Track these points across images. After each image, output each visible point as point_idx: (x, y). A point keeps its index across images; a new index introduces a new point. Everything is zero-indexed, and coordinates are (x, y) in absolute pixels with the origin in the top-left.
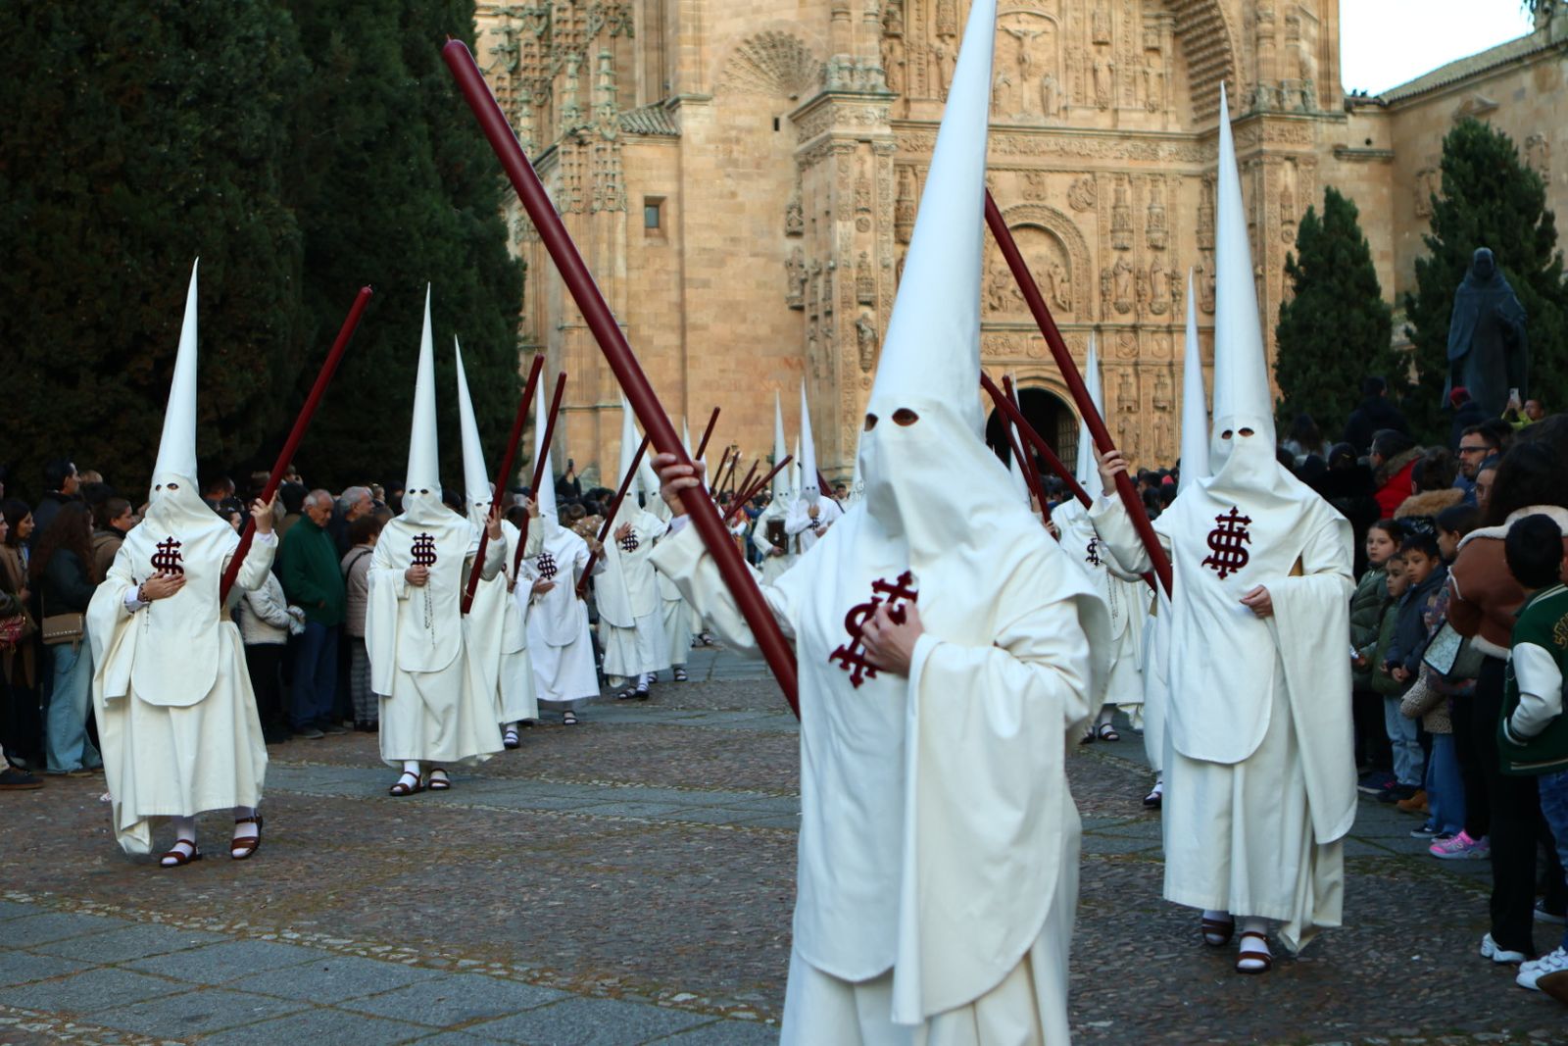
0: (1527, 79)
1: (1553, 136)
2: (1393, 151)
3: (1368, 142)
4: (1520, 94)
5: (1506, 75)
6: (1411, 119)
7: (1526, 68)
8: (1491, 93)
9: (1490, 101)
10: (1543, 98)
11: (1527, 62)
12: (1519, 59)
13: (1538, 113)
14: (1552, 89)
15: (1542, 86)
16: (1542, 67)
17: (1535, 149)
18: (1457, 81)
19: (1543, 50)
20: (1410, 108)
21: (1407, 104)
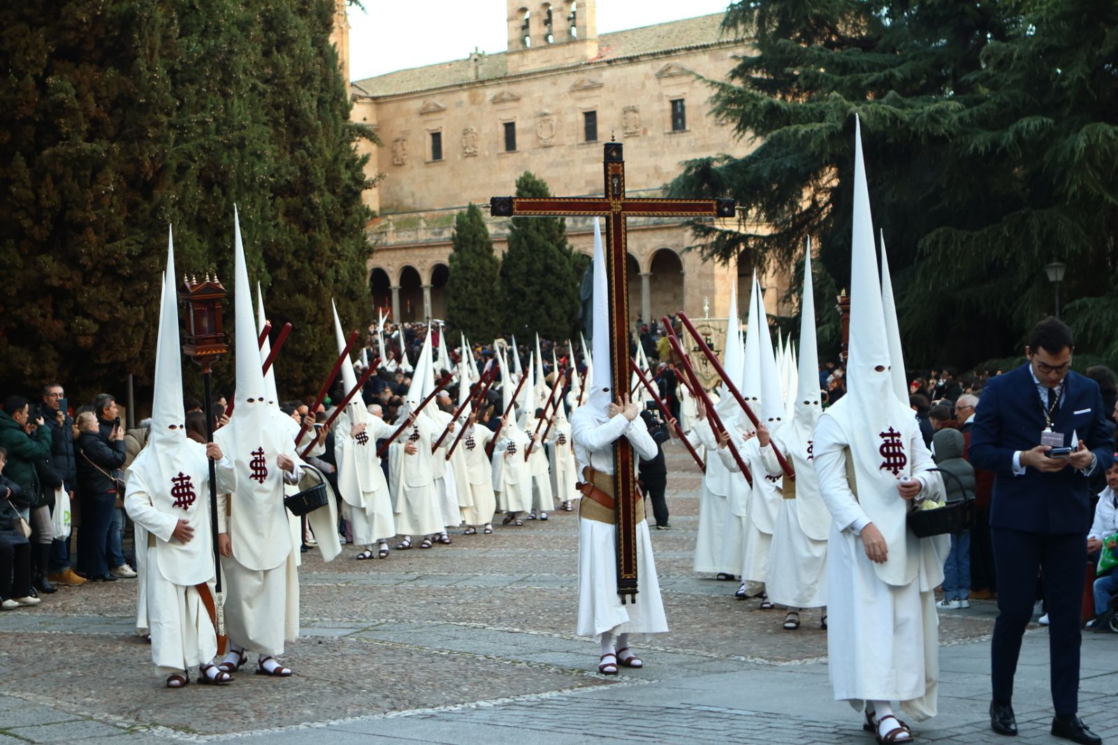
0: (464, 96)
1: (480, 130)
2: (378, 125)
3: (365, 119)
4: (460, 104)
5: (452, 92)
6: (390, 108)
7: (464, 90)
8: (442, 101)
9: (442, 105)
10: (474, 108)
11: (465, 87)
12: (461, 85)
13: (471, 116)
14: (479, 104)
15: (473, 101)
16: (474, 91)
17: (469, 135)
18: (422, 91)
19: (475, 83)
20: (389, 102)
21: (388, 100)
